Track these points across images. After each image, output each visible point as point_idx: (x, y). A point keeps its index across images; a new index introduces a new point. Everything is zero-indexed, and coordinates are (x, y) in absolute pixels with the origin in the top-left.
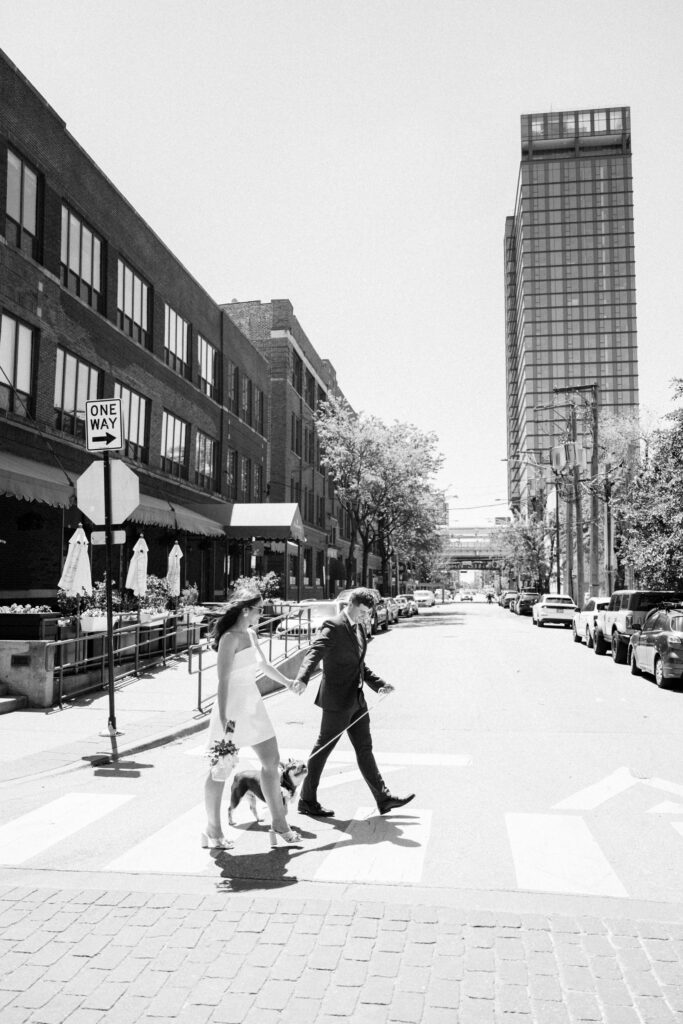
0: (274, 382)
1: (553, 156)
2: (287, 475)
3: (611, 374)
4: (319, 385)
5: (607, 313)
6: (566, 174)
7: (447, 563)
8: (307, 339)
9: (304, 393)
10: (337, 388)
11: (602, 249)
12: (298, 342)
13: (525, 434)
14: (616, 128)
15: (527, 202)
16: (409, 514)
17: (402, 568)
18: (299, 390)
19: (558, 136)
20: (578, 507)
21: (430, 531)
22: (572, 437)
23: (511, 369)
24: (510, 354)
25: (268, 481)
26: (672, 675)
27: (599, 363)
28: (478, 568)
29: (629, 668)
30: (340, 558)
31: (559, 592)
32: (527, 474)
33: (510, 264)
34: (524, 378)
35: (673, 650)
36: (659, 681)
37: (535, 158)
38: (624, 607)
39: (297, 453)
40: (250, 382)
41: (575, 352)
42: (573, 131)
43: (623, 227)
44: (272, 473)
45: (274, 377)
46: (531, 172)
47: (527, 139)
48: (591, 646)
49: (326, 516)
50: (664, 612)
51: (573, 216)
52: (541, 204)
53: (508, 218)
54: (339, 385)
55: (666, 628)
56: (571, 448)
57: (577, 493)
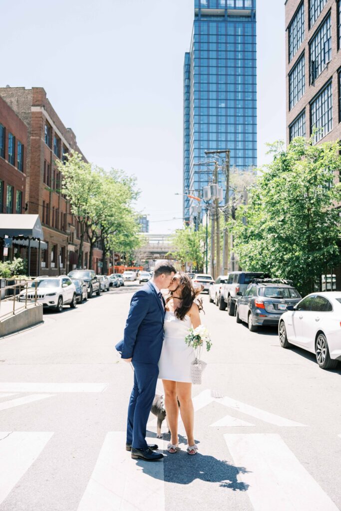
0: (32, 139)
1: (213, 19)
2: (40, 198)
3: (242, 148)
4: (64, 144)
5: (240, 112)
6: (219, 30)
7: (145, 255)
8: (56, 114)
9: (53, 148)
10: (76, 146)
11: (239, 75)
12: (49, 115)
13: (193, 181)
14: (248, 6)
15: (197, 44)
16: (119, 225)
17: (117, 258)
18: (50, 146)
19: (215, 7)
20: (218, 223)
21: (133, 235)
22: (215, 182)
23: (186, 142)
24: (186, 134)
25: (26, 201)
26: (257, 324)
27: (235, 141)
28: (163, 259)
29: (235, 318)
30: (76, 251)
31: (207, 273)
32: (193, 203)
33: (187, 80)
34: (193, 148)
35: (258, 308)
36: (250, 327)
37: (202, 19)
38: (235, 282)
39: (48, 184)
40: (14, 138)
41: (222, 134)
42: (224, 5)
43: (251, 64)
44: (31, 197)
45: (33, 136)
46: (200, 27)
47: (198, 7)
48: (218, 305)
49: (68, 225)
50: (254, 285)
51: (223, 55)
52: (205, 46)
53: (186, 53)
54: (78, 145)
55: (255, 295)
56: (214, 187)
57: (217, 215)
